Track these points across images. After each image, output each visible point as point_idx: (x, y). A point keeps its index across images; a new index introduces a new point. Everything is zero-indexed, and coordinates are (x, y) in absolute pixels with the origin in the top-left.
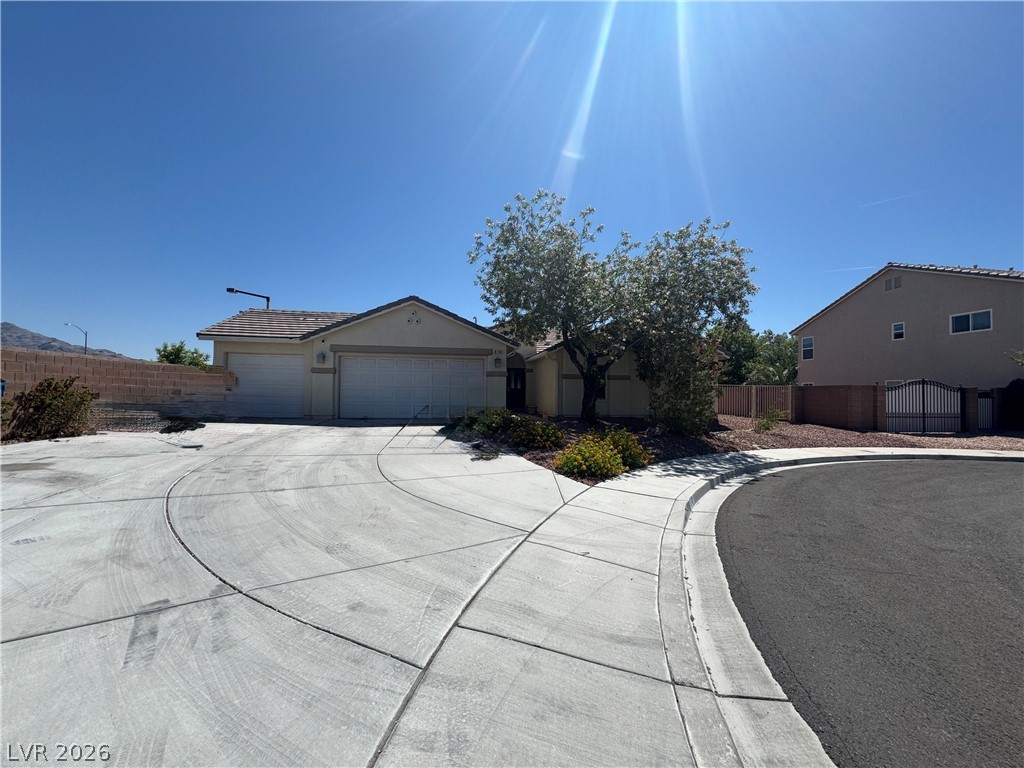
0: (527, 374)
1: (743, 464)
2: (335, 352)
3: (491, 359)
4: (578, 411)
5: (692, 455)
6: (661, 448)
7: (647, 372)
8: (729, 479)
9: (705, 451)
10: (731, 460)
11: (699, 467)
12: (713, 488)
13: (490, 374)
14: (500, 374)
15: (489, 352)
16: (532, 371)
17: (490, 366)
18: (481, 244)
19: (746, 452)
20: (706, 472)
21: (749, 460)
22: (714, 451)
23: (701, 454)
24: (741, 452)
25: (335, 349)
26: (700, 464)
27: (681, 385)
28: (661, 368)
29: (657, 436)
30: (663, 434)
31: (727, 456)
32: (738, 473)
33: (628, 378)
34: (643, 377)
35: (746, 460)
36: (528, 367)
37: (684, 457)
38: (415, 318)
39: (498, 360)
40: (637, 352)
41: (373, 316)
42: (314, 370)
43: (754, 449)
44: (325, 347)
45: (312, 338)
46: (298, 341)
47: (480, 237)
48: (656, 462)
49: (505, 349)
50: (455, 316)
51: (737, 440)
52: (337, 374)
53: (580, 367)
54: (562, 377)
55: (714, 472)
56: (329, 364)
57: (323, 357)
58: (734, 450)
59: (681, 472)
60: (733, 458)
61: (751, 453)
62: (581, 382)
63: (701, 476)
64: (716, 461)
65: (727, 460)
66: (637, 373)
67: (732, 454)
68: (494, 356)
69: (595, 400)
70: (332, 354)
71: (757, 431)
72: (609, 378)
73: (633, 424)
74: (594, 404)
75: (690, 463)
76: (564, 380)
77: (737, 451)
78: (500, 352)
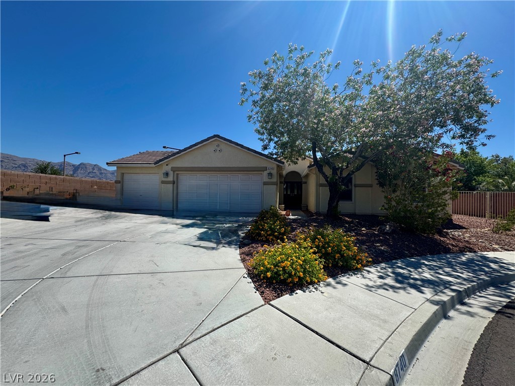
0: (303, 185)
1: (486, 273)
2: (174, 171)
3: (266, 173)
5: (422, 254)
6: (389, 245)
7: (383, 180)
8: (469, 296)
9: (437, 250)
10: (468, 265)
11: (427, 275)
12: (446, 317)
13: (265, 184)
14: (272, 184)
15: (265, 169)
16: (306, 183)
17: (265, 177)
18: (246, 90)
20: (437, 285)
21: (492, 265)
22: (447, 251)
23: (433, 253)
24: (480, 253)
25: (174, 170)
26: (430, 268)
28: (396, 177)
29: (387, 233)
30: (393, 232)
31: (464, 259)
33: (371, 186)
34: (382, 185)
35: (489, 267)
36: (304, 180)
37: (411, 257)
38: (219, 149)
39: (270, 174)
40: (376, 166)
41: (193, 148)
42: (163, 182)
43: (494, 250)
44: (168, 169)
45: (160, 163)
46: (154, 166)
47: (244, 85)
49: (275, 167)
50: (242, 146)
51: (474, 240)
52: (175, 184)
54: (319, 185)
55: (447, 285)
56: (170, 178)
57: (167, 174)
58: (471, 250)
59: (402, 280)
60: (471, 261)
61: (491, 255)
63: (428, 293)
64: (450, 265)
65: (463, 263)
66: (376, 182)
67: (469, 255)
68: (268, 171)
69: (338, 201)
70: (172, 172)
71: (495, 232)
72: (355, 186)
73: (371, 220)
74: (337, 204)
75: (417, 266)
76: (321, 188)
77: (475, 252)
78: (273, 169)
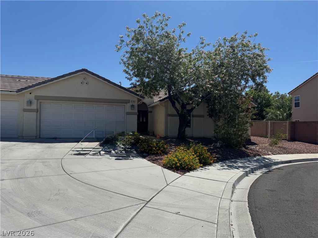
1: (263, 163)
2: (37, 100)
3: (128, 105)
4: (175, 133)
5: (237, 158)
6: (220, 154)
7: (213, 113)
8: (255, 171)
9: (244, 155)
10: (257, 161)
11: (240, 165)
12: (247, 176)
13: (128, 114)
14: (134, 114)
15: (127, 102)
16: (151, 112)
17: (128, 109)
18: (123, 41)
19: (265, 156)
20: (243, 167)
21: (266, 160)
22: (248, 156)
23: (241, 157)
24: (262, 156)
25: (37, 98)
26: (241, 163)
27: (231, 120)
28: (220, 111)
29: (218, 148)
30: (221, 147)
31: (255, 159)
32: (260, 168)
33: (203, 116)
34: (211, 116)
35: (265, 161)
36: (149, 110)
37: (232, 159)
38: (85, 81)
39: (132, 106)
40: (208, 103)
41: (60, 79)
42: (25, 110)
43: (269, 155)
44: (32, 97)
45: (23, 91)
46: (15, 93)
47: (122, 37)
48: (217, 162)
49: (136, 100)
50: (109, 81)
51: (260, 150)
52: (38, 113)
53: (177, 110)
54: (168, 115)
55: (248, 167)
56: (34, 107)
57: (30, 103)
58: (259, 155)
59: (231, 167)
60: (258, 159)
62: (177, 119)
63: (241, 169)
64: (249, 161)
65: (255, 160)
66: (208, 114)
67: (258, 157)
68: (131, 104)
69: (185, 128)
70: (36, 101)
71: (271, 145)
72: (193, 116)
73: (205, 141)
74: (185, 130)
75: (235, 162)
76: (169, 117)
77: (260, 156)
78: (134, 102)
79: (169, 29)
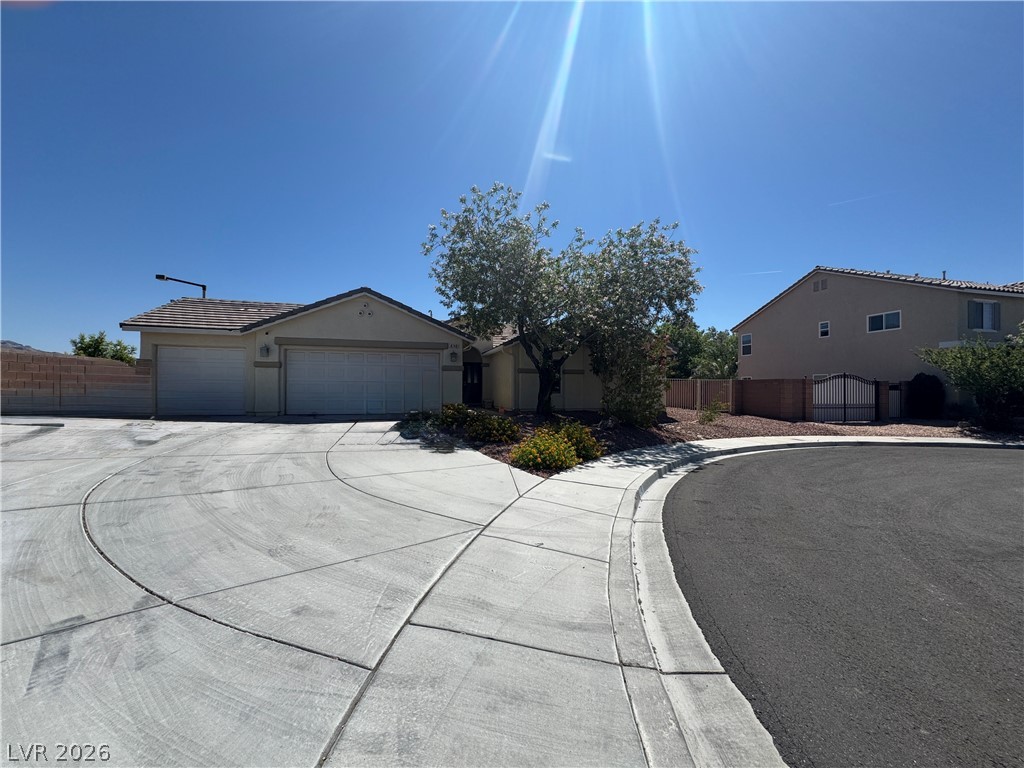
0: (484, 369)
1: (689, 454)
2: (280, 345)
3: (446, 353)
4: (534, 404)
5: (642, 446)
6: (613, 440)
7: (600, 366)
8: (675, 468)
9: (654, 442)
10: (677, 451)
11: (648, 458)
12: (661, 477)
13: (445, 369)
14: (456, 369)
15: (445, 346)
16: (488, 365)
17: (446, 360)
18: (436, 236)
19: (692, 442)
20: (655, 463)
21: (694, 450)
22: (663, 442)
23: (650, 445)
24: (687, 443)
25: (279, 342)
26: (649, 454)
27: (632, 379)
28: (613, 363)
29: (609, 429)
30: (615, 427)
31: (675, 447)
32: (683, 462)
33: (582, 372)
34: (596, 372)
35: (691, 450)
36: (484, 361)
37: (634, 448)
38: (367, 310)
39: (453, 355)
40: (591, 348)
41: (322, 307)
42: (257, 365)
43: (698, 439)
44: (269, 340)
45: (253, 330)
46: (239, 333)
47: (434, 229)
48: (609, 454)
49: (461, 343)
50: (409, 309)
51: (684, 431)
52: (282, 369)
53: (536, 362)
54: (518, 371)
55: (663, 462)
56: (274, 358)
57: (267, 350)
58: (681, 440)
59: (632, 462)
60: (679, 448)
61: (696, 443)
62: (536, 377)
63: (651, 466)
64: (665, 452)
65: (674, 450)
66: (591, 367)
67: (679, 444)
68: (450, 350)
69: (551, 394)
70: (277, 347)
71: (701, 423)
72: (564, 373)
73: (587, 417)
74: (550, 398)
75: (640, 454)
76: (520, 375)
77: (684, 442)
78: (456, 346)
79: (519, 214)
